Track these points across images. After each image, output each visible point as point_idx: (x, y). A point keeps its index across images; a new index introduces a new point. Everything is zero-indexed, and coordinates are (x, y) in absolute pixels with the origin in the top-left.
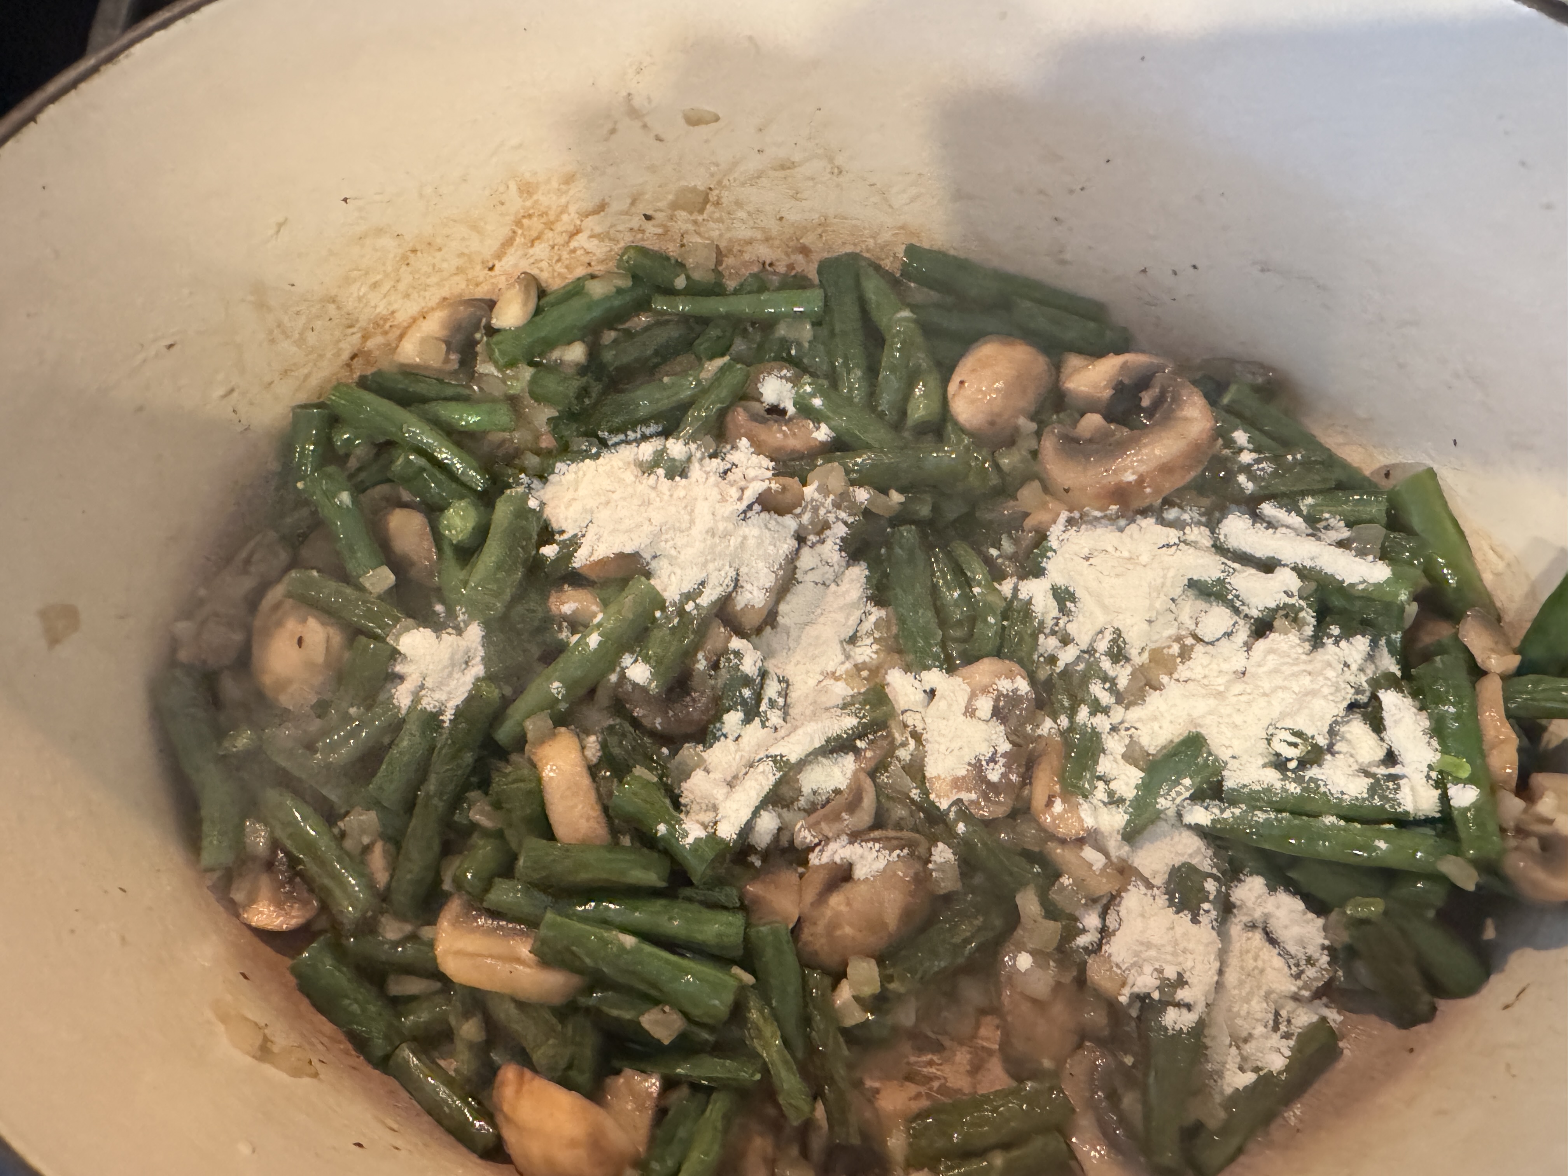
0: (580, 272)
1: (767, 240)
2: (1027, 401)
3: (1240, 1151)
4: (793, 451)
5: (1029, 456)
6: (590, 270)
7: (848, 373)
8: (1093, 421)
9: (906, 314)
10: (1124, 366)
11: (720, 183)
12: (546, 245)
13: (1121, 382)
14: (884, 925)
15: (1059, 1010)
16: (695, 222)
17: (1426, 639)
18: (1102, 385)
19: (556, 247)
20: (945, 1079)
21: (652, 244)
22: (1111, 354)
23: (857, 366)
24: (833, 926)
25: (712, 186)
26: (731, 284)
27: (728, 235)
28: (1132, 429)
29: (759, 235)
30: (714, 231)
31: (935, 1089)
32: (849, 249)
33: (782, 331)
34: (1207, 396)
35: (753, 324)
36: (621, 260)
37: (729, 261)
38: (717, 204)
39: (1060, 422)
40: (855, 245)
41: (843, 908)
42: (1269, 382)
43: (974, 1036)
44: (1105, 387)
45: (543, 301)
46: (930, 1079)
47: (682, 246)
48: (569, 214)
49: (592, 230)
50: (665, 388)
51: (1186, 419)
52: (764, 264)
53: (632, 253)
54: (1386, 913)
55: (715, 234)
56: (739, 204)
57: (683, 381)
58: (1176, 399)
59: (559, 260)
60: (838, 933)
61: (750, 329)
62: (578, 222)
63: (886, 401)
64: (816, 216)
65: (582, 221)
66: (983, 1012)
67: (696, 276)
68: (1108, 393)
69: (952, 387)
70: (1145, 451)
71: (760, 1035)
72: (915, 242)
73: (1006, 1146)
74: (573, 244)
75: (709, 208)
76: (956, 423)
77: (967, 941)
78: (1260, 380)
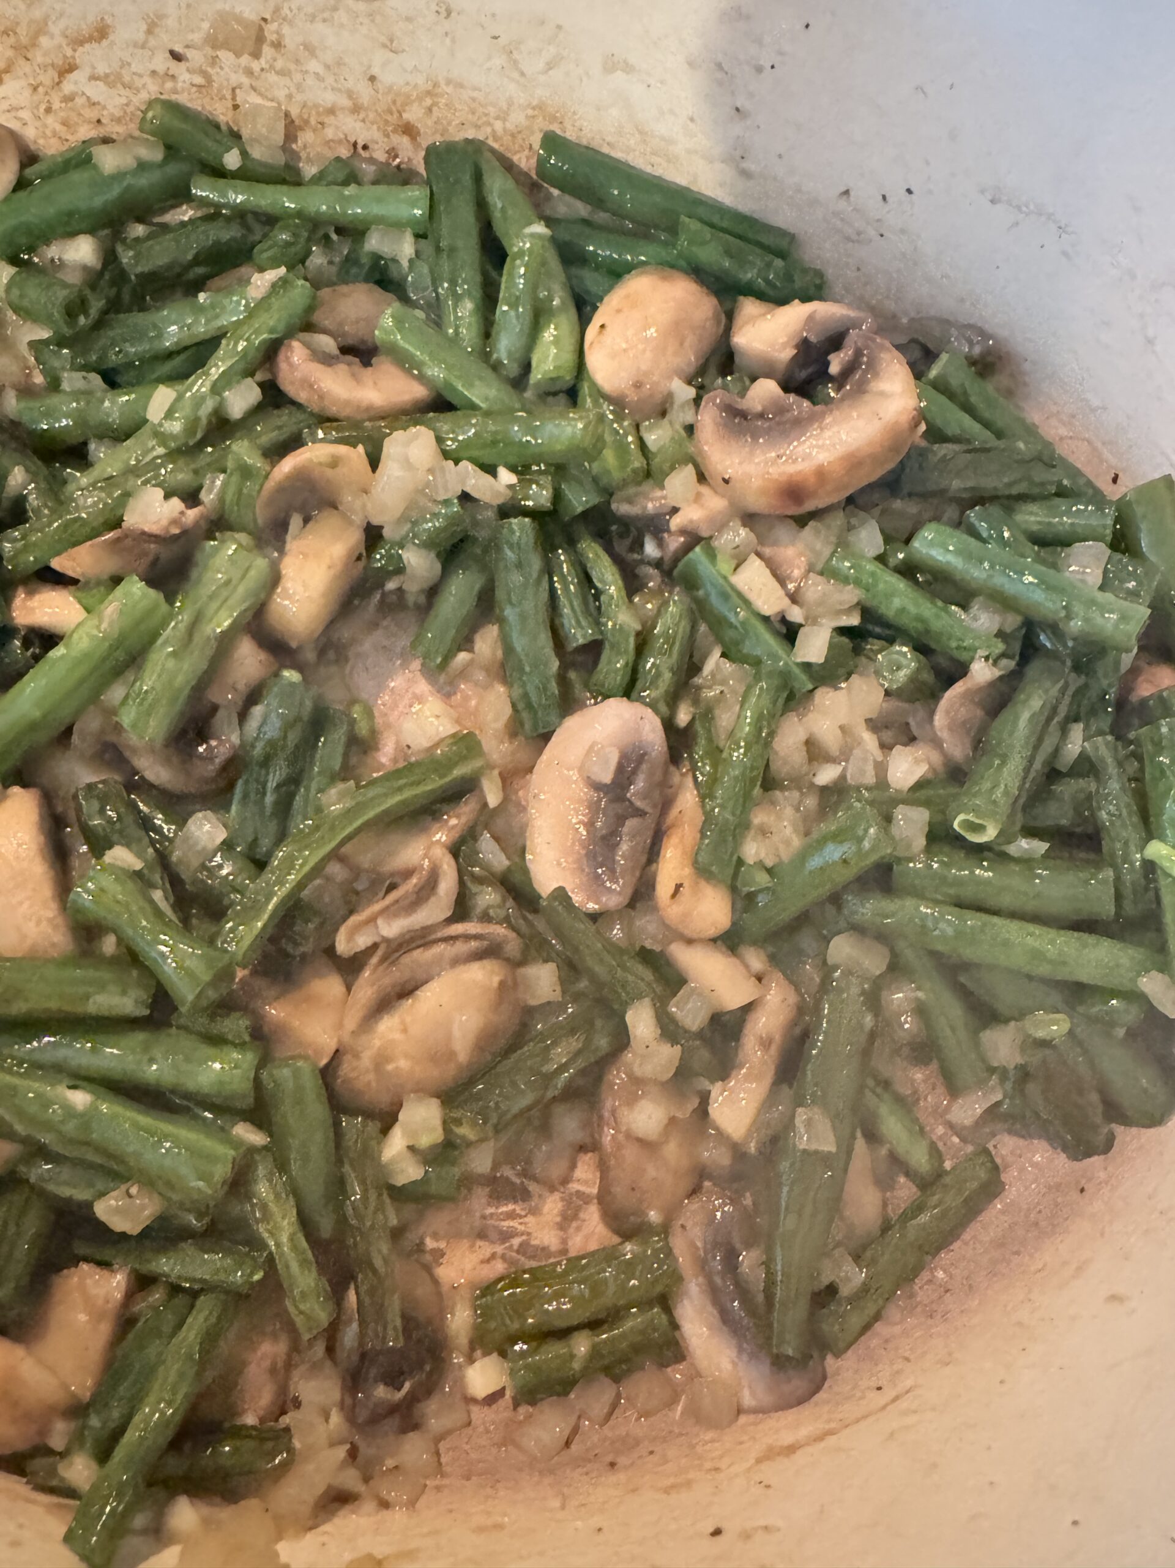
0: (85, 132)
1: (356, 109)
2: (690, 358)
3: (877, 1317)
4: (369, 408)
5: (683, 433)
6: (102, 132)
7: (455, 306)
8: (766, 390)
9: (539, 228)
10: (811, 318)
11: (277, 10)
12: (23, 83)
13: (805, 341)
14: (452, 1055)
15: (672, 1150)
16: (249, 72)
17: (1144, 690)
18: (781, 341)
19: (41, 90)
20: (529, 1234)
21: (185, 99)
22: (797, 301)
23: (468, 293)
24: (381, 1059)
25: (268, 17)
26: (310, 171)
27: (299, 97)
28: (814, 403)
29: (345, 102)
30: (280, 88)
31: (515, 1247)
32: (470, 134)
33: (374, 242)
34: (912, 365)
35: (339, 231)
36: (143, 119)
37: (306, 138)
38: (278, 45)
39: (725, 387)
40: (477, 127)
41: (397, 1036)
42: (988, 352)
43: (566, 1181)
44: (784, 346)
45: (29, 172)
46: (506, 1236)
47: (236, 107)
48: (52, 37)
49: (94, 68)
50: (201, 309)
51: (882, 394)
52: (355, 145)
53: (158, 110)
54: (1071, 1033)
55: (281, 94)
56: (310, 50)
57: (226, 302)
58: (872, 366)
59: (48, 110)
60: (390, 1067)
61: (334, 237)
62: (69, 52)
63: (505, 345)
64: (420, 80)
65: (75, 50)
66: (582, 1148)
67: (257, 153)
68: (788, 354)
69: (591, 332)
70: (827, 434)
71: (267, 1216)
72: (555, 128)
73: (594, 1325)
74: (68, 87)
75: (267, 51)
76: (593, 384)
77: (563, 1068)
78: (977, 350)
